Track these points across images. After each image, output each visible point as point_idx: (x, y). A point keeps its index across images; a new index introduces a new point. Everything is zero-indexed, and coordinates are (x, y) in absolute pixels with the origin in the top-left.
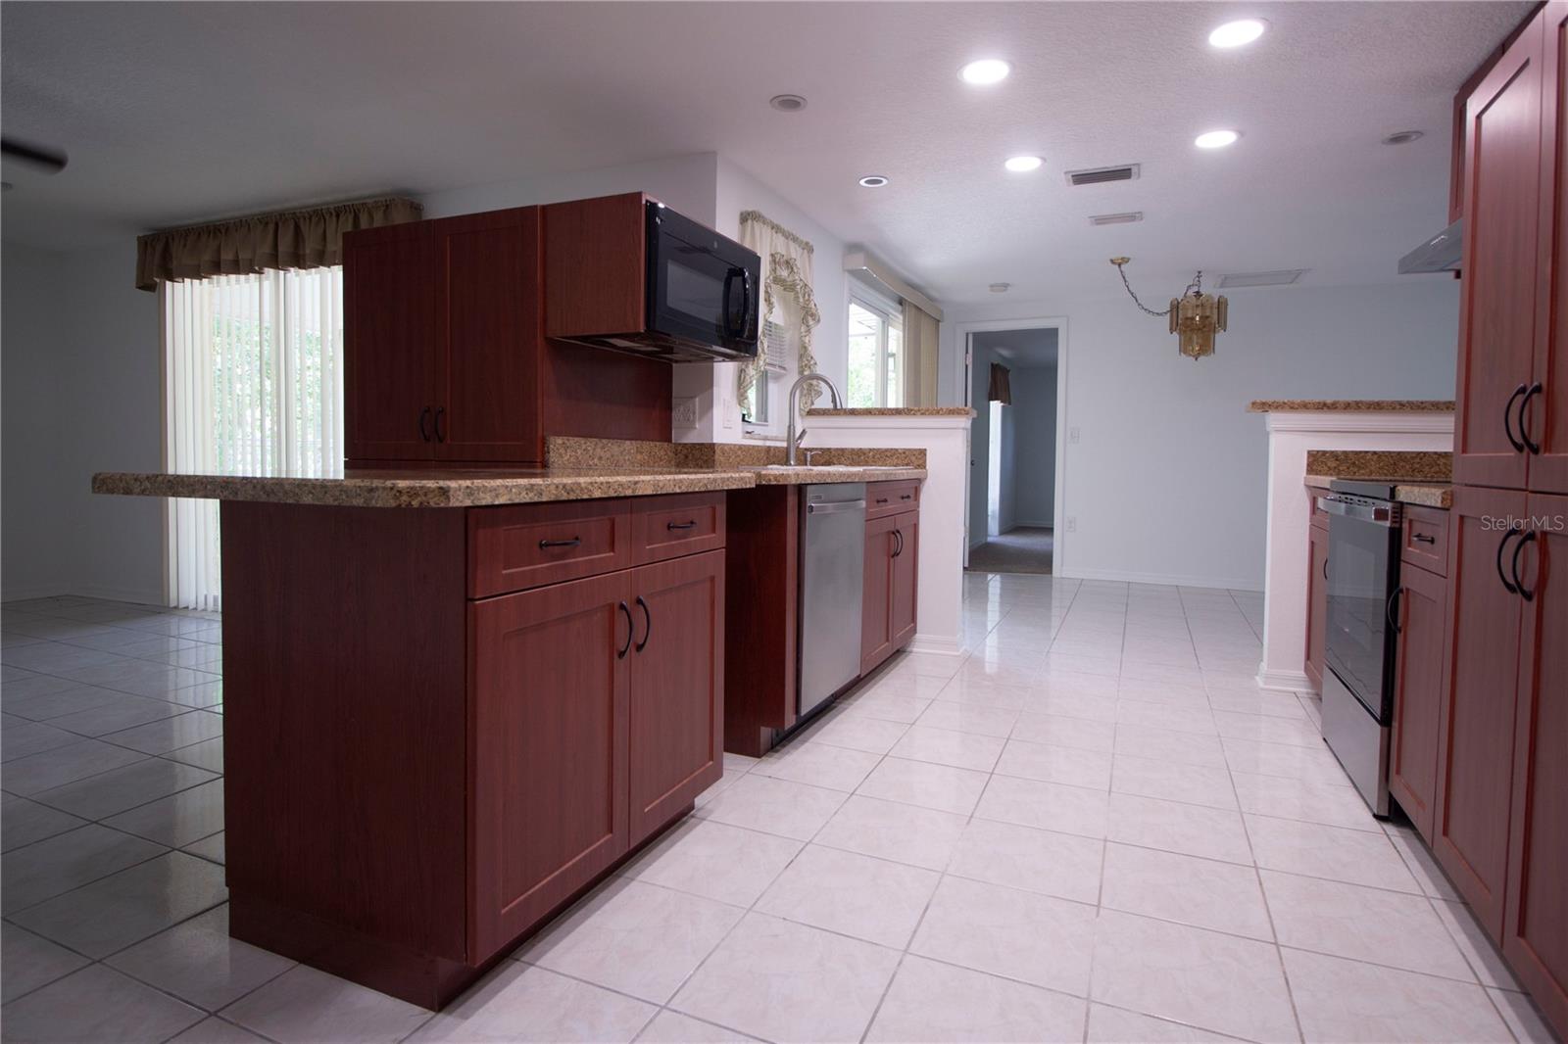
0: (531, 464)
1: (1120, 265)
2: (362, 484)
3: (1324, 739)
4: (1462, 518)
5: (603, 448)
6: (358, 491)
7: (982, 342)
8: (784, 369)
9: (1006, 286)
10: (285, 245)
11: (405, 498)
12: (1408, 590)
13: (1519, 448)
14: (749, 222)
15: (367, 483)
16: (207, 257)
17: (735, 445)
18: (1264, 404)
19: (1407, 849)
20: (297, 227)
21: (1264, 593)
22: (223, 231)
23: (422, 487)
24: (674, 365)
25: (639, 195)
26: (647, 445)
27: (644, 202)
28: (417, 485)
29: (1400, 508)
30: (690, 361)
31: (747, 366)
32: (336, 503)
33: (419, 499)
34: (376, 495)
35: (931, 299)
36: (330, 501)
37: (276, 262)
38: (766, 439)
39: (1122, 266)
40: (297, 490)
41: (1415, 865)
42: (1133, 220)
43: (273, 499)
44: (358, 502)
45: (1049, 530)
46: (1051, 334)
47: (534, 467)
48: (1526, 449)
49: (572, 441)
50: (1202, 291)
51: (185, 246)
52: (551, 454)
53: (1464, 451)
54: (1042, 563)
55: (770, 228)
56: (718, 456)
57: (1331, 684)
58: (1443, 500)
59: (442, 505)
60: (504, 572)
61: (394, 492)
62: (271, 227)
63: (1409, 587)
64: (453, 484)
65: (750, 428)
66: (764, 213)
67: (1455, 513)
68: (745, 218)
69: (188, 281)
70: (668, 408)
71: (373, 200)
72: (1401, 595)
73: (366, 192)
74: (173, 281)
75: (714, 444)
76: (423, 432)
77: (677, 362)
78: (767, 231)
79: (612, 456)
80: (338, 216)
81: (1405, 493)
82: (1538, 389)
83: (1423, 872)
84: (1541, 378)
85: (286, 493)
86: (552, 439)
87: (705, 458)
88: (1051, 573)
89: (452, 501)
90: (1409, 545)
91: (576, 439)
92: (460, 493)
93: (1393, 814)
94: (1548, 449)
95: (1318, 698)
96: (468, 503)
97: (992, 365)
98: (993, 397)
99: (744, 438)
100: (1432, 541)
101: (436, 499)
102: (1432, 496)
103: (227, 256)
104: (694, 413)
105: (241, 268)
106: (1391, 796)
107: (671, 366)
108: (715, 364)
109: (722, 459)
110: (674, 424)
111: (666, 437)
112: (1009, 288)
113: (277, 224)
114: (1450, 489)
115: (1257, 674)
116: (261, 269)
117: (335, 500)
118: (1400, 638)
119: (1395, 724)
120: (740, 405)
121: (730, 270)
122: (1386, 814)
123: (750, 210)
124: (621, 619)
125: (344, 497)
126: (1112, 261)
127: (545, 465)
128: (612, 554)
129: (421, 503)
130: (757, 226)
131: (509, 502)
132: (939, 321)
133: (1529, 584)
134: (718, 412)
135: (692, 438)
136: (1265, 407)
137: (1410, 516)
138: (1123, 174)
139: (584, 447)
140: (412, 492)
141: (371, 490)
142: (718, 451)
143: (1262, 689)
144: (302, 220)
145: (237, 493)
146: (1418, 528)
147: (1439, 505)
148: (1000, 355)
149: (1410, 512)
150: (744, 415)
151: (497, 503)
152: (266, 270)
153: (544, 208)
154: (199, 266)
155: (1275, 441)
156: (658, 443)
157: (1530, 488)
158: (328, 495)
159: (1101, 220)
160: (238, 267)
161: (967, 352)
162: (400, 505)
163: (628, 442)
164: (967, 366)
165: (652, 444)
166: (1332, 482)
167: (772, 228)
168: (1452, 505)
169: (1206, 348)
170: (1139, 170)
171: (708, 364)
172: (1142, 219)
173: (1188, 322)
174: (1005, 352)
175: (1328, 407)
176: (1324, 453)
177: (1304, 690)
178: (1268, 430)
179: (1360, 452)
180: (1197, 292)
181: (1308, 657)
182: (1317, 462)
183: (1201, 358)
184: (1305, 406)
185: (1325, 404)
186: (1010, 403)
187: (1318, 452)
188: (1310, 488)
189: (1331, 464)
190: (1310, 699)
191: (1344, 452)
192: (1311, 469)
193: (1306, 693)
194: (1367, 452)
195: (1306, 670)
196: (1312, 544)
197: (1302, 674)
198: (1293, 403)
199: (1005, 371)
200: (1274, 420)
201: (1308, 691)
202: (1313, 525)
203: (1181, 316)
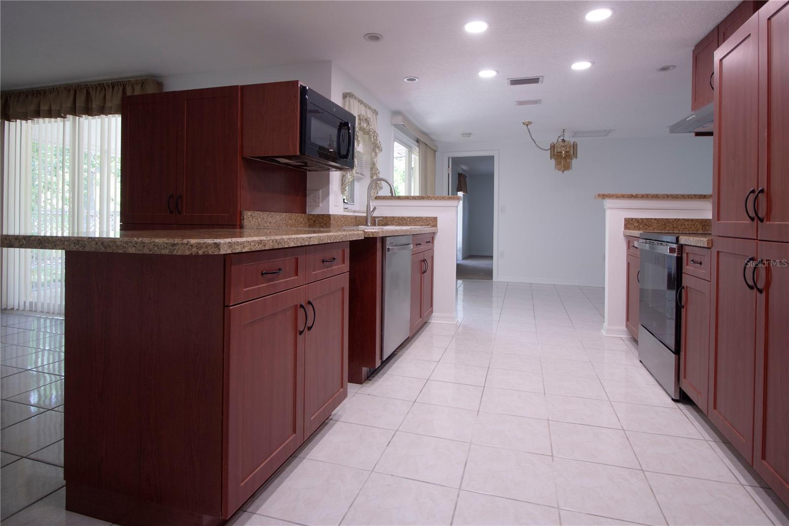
0: (234, 226)
1: (527, 125)
2: (168, 242)
3: (640, 361)
4: (718, 252)
5: (272, 217)
6: (166, 246)
7: (456, 162)
8: (363, 175)
9: (470, 134)
10: (80, 102)
11: (194, 249)
12: (687, 287)
13: (752, 219)
14: (348, 98)
15: (171, 241)
16: (32, 108)
17: (340, 215)
18: (603, 195)
19: (691, 416)
20: (88, 93)
21: (604, 288)
22: (42, 94)
23: (204, 243)
24: (308, 172)
25: (297, 82)
26: (294, 216)
27: (299, 86)
28: (202, 242)
29: (681, 247)
30: (317, 171)
31: (346, 173)
32: (150, 253)
33: (203, 249)
34: (177, 248)
35: (432, 140)
36: (146, 251)
37: (74, 112)
38: (355, 212)
39: (529, 126)
40: (125, 245)
41: (696, 424)
42: (536, 104)
43: (109, 250)
44: (166, 252)
45: (491, 257)
46: (491, 158)
47: (236, 228)
48: (756, 219)
49: (256, 213)
50: (565, 139)
51: (18, 101)
52: (245, 221)
53: (718, 220)
54: (488, 274)
55: (357, 102)
56: (332, 221)
57: (644, 334)
58: (708, 243)
59: (216, 253)
60: (245, 290)
61: (188, 246)
62: (72, 92)
63: (687, 285)
64: (222, 241)
65: (346, 206)
66: (355, 94)
67: (714, 250)
68: (345, 96)
69: (18, 121)
70: (305, 196)
71: (135, 79)
72: (683, 290)
73: (129, 75)
74: (9, 121)
75: (330, 215)
76: (169, 209)
77: (309, 171)
78: (356, 103)
79: (277, 222)
80: (113, 88)
81: (683, 240)
82: (762, 191)
83: (701, 428)
84: (763, 185)
85: (118, 246)
86: (245, 212)
87: (325, 222)
88: (492, 279)
89: (221, 251)
90: (687, 265)
91: (258, 212)
92: (225, 246)
93: (683, 398)
94: (769, 220)
95: (635, 341)
96: (229, 252)
97: (459, 174)
98: (459, 190)
99: (344, 211)
100: (701, 263)
101: (212, 250)
102: (701, 241)
103: (44, 108)
104: (319, 198)
105: (53, 115)
106: (680, 388)
107: (306, 173)
108: (330, 172)
109: (334, 222)
110: (308, 204)
111: (304, 211)
112: (472, 135)
113: (75, 91)
114: (710, 238)
115: (602, 329)
116: (65, 115)
117: (150, 251)
118: (683, 311)
119: (682, 354)
120: (342, 194)
121: (341, 123)
122: (678, 399)
123: (348, 91)
124: (301, 312)
125: (156, 249)
126: (524, 124)
127: (241, 227)
128: (296, 277)
129: (204, 252)
130: (352, 100)
131: (249, 250)
132: (435, 151)
133: (761, 286)
134: (332, 197)
135: (318, 211)
136: (604, 196)
137: (687, 251)
138: (535, 80)
139: (262, 217)
140: (199, 246)
141: (174, 245)
142: (332, 218)
143: (606, 337)
144: (91, 89)
145: (85, 247)
146: (691, 257)
147: (706, 246)
148: (463, 170)
149: (687, 249)
150: (344, 199)
151: (244, 251)
152: (68, 116)
153: (242, 87)
154: (27, 113)
155: (609, 214)
156: (300, 215)
157: (759, 238)
158: (145, 248)
159: (520, 103)
160: (50, 114)
161: (449, 167)
162: (192, 253)
163: (285, 214)
164: (449, 174)
165: (297, 215)
166: (641, 233)
167: (359, 102)
168: (712, 246)
169: (567, 167)
170: (543, 79)
171: (327, 172)
172: (540, 103)
173: (559, 154)
174: (464, 167)
175: (634, 197)
176: (632, 219)
177: (626, 336)
178: (605, 208)
179: (649, 219)
180: (563, 140)
181: (628, 320)
182: (629, 223)
183: (565, 172)
184: (623, 197)
185: (632, 196)
186: (467, 193)
187: (629, 218)
188: (626, 236)
189: (636, 225)
190: (629, 340)
191: (642, 219)
192: (626, 227)
193: (627, 338)
194: (652, 219)
195: (627, 326)
196: (628, 264)
197: (624, 328)
198: (617, 195)
199: (465, 177)
200: (608, 203)
201: (628, 337)
202: (628, 255)
203: (556, 151)
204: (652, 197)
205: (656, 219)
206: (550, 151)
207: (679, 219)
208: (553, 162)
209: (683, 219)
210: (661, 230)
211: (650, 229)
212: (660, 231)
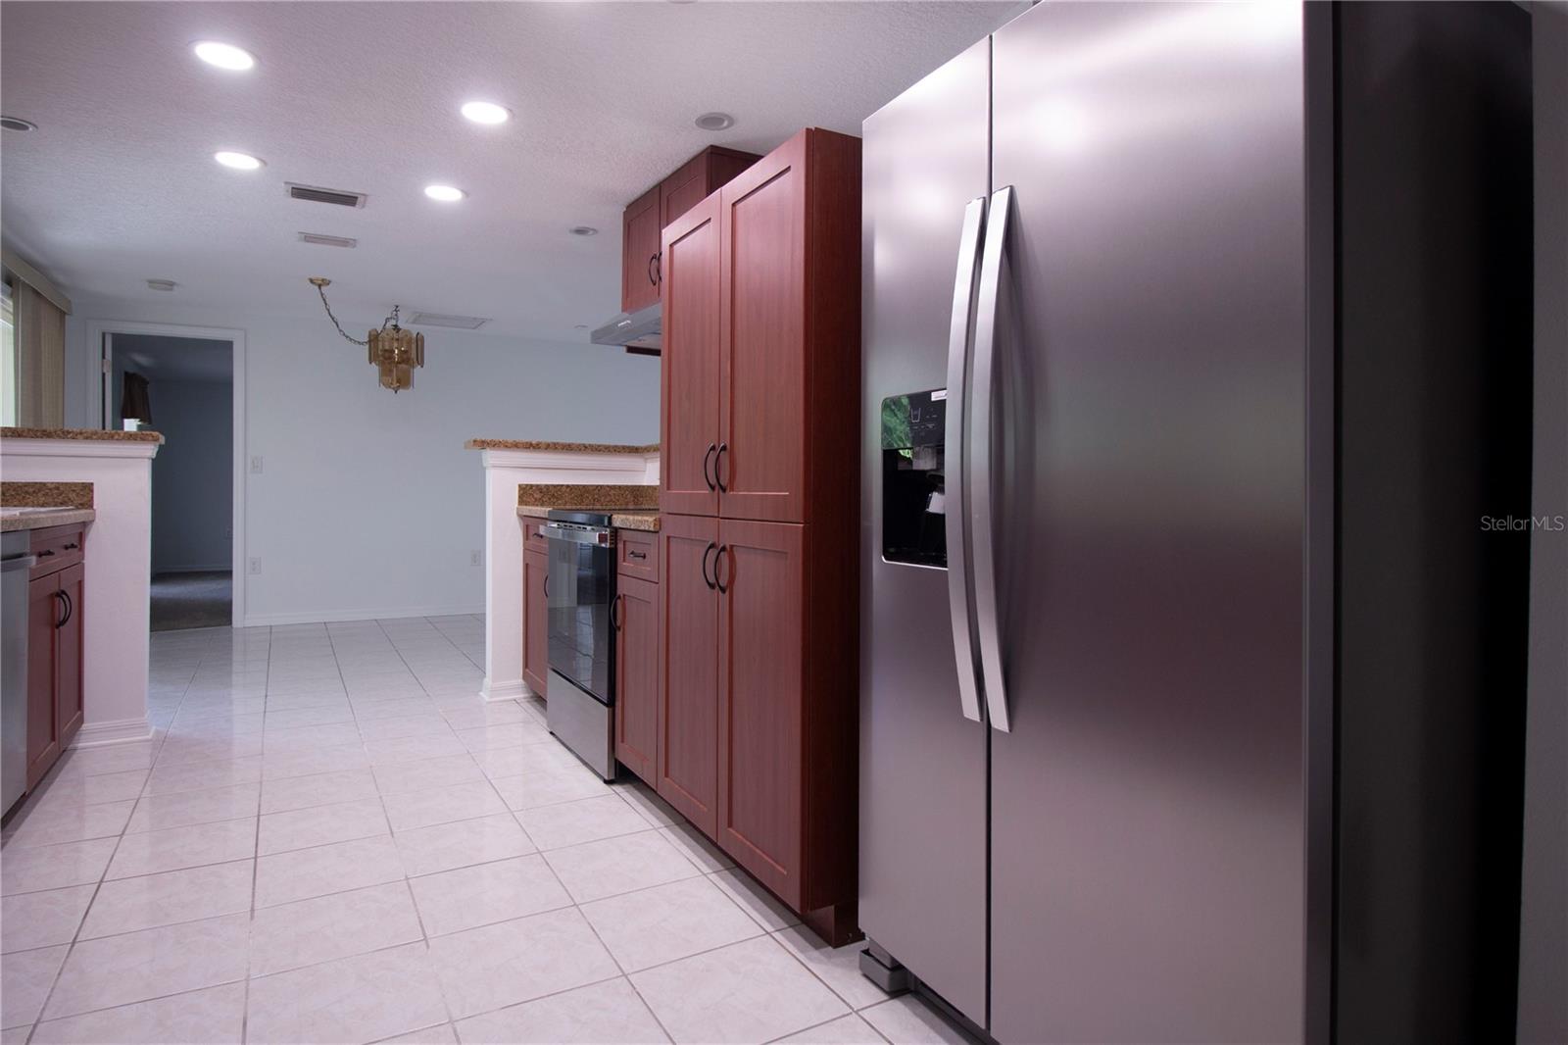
1: (320, 286)
3: (551, 733)
4: (668, 538)
7: (123, 344)
9: (170, 285)
12: (624, 595)
13: (713, 488)
18: (483, 442)
19: (633, 800)
29: (615, 531)
35: (55, 285)
39: (322, 288)
41: (641, 808)
42: (346, 246)
45: (228, 574)
46: (227, 346)
48: (717, 487)
50: (400, 325)
53: (668, 489)
54: (220, 613)
57: (555, 685)
58: (655, 525)
63: (626, 593)
67: (663, 535)
72: (619, 601)
81: (619, 520)
82: (724, 448)
83: (648, 813)
84: (725, 441)
88: (231, 624)
90: (624, 561)
93: (621, 775)
94: (732, 489)
95: (539, 699)
97: (126, 373)
98: (127, 412)
100: (644, 557)
102: (647, 521)
106: (616, 760)
112: (175, 287)
114: (657, 517)
115: (481, 691)
118: (619, 634)
119: (618, 704)
122: (613, 778)
126: (312, 281)
132: (62, 314)
133: (723, 582)
136: (484, 444)
137: (624, 539)
138: (349, 200)
143: (490, 702)
146: (630, 548)
147: (652, 529)
148: (137, 364)
149: (625, 535)
155: (491, 476)
157: (721, 516)
159: (309, 238)
161: (104, 357)
164: (104, 375)
166: (549, 511)
168: (660, 528)
169: (403, 382)
170: (365, 202)
172: (354, 246)
173: (387, 355)
174: (142, 360)
175: (534, 447)
176: (532, 486)
177: (522, 696)
178: (485, 465)
179: (558, 485)
180: (396, 326)
181: (526, 665)
182: (527, 493)
183: (400, 391)
184: (516, 446)
185: (531, 445)
186: (150, 423)
187: (527, 485)
188: (523, 517)
189: (537, 496)
190: (528, 702)
191: (546, 486)
192: (522, 501)
193: (525, 698)
194: (562, 486)
195: (525, 676)
196: (527, 567)
197: (521, 681)
198: (507, 442)
199: (144, 383)
200: (490, 456)
201: (527, 695)
202: (526, 549)
203: (380, 347)
204: (563, 449)
205: (568, 486)
206: (367, 346)
207: (601, 486)
208: (375, 368)
209: (608, 486)
210: (576, 504)
211: (560, 505)
212: (574, 507)
